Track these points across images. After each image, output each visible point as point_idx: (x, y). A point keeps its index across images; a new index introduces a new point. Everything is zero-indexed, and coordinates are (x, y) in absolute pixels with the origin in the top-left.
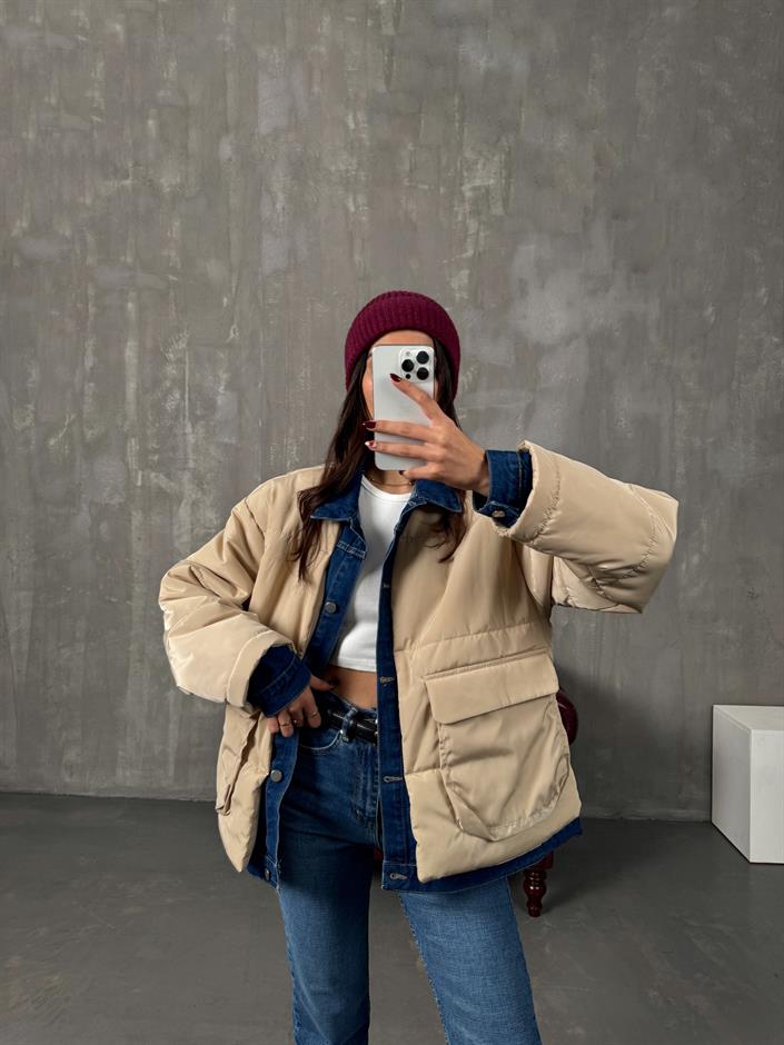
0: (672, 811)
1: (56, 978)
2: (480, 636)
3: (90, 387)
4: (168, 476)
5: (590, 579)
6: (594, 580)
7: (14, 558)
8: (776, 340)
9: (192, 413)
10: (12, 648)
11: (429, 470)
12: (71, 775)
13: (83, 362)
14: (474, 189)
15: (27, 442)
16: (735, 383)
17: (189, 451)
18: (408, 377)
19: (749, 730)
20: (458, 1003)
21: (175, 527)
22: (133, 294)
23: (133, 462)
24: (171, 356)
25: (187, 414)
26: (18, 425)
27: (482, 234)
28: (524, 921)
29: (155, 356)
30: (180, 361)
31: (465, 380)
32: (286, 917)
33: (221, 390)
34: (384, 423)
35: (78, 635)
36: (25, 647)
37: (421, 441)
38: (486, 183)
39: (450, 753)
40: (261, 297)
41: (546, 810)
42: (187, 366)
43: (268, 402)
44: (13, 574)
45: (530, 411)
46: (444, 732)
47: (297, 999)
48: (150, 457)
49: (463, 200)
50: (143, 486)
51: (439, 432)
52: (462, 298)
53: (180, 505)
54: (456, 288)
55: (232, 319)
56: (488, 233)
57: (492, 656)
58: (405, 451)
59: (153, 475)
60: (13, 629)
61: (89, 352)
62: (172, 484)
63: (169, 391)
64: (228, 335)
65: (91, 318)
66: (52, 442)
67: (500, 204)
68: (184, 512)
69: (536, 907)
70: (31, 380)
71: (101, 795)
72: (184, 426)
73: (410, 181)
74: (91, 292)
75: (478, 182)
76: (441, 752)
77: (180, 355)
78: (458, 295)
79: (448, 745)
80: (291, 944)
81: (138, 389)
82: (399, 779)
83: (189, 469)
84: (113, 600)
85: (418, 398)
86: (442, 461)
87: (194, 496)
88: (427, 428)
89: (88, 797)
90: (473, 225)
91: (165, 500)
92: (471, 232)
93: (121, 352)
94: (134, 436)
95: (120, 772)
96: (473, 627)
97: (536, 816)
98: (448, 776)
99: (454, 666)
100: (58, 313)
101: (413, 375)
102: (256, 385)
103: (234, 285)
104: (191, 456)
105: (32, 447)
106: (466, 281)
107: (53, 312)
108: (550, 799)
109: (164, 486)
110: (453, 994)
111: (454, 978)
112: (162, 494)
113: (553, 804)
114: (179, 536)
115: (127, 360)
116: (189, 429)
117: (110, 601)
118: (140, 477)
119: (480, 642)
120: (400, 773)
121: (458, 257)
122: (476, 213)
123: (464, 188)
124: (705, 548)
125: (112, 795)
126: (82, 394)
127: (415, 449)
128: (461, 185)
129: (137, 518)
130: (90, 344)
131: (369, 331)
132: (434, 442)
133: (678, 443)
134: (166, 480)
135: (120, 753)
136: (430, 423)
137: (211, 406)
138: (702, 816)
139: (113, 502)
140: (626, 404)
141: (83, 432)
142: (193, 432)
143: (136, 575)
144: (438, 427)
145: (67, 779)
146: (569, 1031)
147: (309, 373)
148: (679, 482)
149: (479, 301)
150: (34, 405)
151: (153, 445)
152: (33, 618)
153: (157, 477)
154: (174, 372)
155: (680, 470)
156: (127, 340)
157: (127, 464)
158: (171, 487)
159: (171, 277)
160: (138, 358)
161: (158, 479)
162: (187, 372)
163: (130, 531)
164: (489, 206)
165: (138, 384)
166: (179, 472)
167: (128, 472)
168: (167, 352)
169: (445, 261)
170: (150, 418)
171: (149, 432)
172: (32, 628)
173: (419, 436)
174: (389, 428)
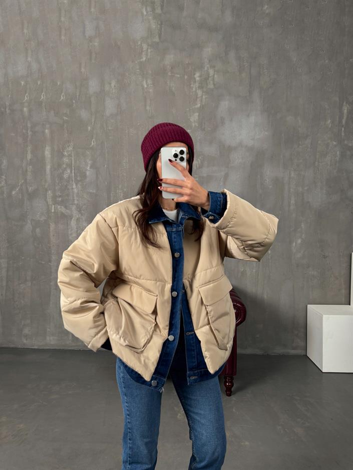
0: (289, 351)
1: (22, 425)
3: (30, 168)
4: (66, 207)
5: (243, 247)
6: (244, 248)
8: (335, 143)
9: (75, 179)
12: (26, 340)
13: (26, 157)
14: (200, 76)
15: (2, 193)
16: (317, 163)
17: (75, 196)
18: (176, 160)
19: (322, 315)
21: (70, 230)
22: (48, 126)
23: (50, 201)
24: (66, 153)
25: (73, 179)
27: (204, 97)
28: (224, 398)
29: (59, 153)
30: (70, 156)
31: (197, 163)
33: (88, 168)
34: (166, 179)
35: (28, 278)
36: (4, 284)
37: (181, 187)
38: (205, 74)
40: (105, 126)
42: (73, 158)
43: (110, 174)
45: (226, 176)
46: (209, 309)
48: (57, 199)
49: (195, 82)
50: (55, 212)
51: (189, 183)
52: (195, 126)
53: (71, 220)
54: (193, 121)
55: (93, 136)
56: (206, 96)
59: (59, 207)
61: (29, 152)
62: (68, 211)
63: (65, 169)
64: (91, 144)
65: (30, 137)
66: (13, 193)
67: (212, 83)
68: (73, 223)
69: (229, 392)
70: (3, 165)
71: (40, 348)
72: (72, 185)
73: (171, 73)
74: (29, 125)
75: (202, 73)
76: (210, 317)
77: (69, 153)
78: (193, 125)
79: (212, 314)
81: (51, 168)
82: (192, 333)
83: (75, 204)
84: (43, 263)
86: (189, 195)
87: (77, 216)
89: (35, 349)
90: (200, 93)
91: (64, 218)
92: (199, 96)
93: (43, 152)
94: (50, 190)
95: (48, 338)
100: (14, 135)
101: (178, 159)
102: (104, 166)
103: (93, 121)
104: (75, 198)
105: (5, 196)
106: (197, 118)
107: (12, 134)
109: (64, 212)
112: (63, 216)
114: (71, 234)
115: (46, 155)
116: (74, 186)
117: (42, 264)
118: (53, 207)
120: (193, 330)
121: (193, 107)
122: (201, 87)
123: (195, 76)
124: (303, 236)
125: (45, 348)
126: (26, 171)
127: (179, 190)
128: (194, 74)
129: (52, 226)
130: (29, 149)
132: (187, 187)
133: (292, 190)
134: (65, 209)
135: (48, 330)
137: (84, 176)
138: (303, 353)
139: (41, 219)
140: (269, 173)
141: (27, 188)
142: (76, 188)
143: (53, 252)
144: (188, 181)
145: (25, 341)
146: (243, 444)
147: (127, 161)
148: (292, 207)
149: (203, 127)
150: (5, 176)
151: (58, 193)
152: (8, 271)
153: (61, 208)
154: (67, 161)
155: (293, 202)
156: (46, 147)
157: (47, 202)
158: (67, 212)
159: (65, 118)
160: (51, 155)
161: (61, 209)
162: (73, 161)
163: (50, 232)
164: (207, 84)
165: (51, 166)
166: (71, 206)
167: (48, 205)
168: (64, 152)
169: (188, 109)
170: (57, 182)
171: (57, 188)
172: (7, 276)
173: (180, 185)
174: (168, 181)
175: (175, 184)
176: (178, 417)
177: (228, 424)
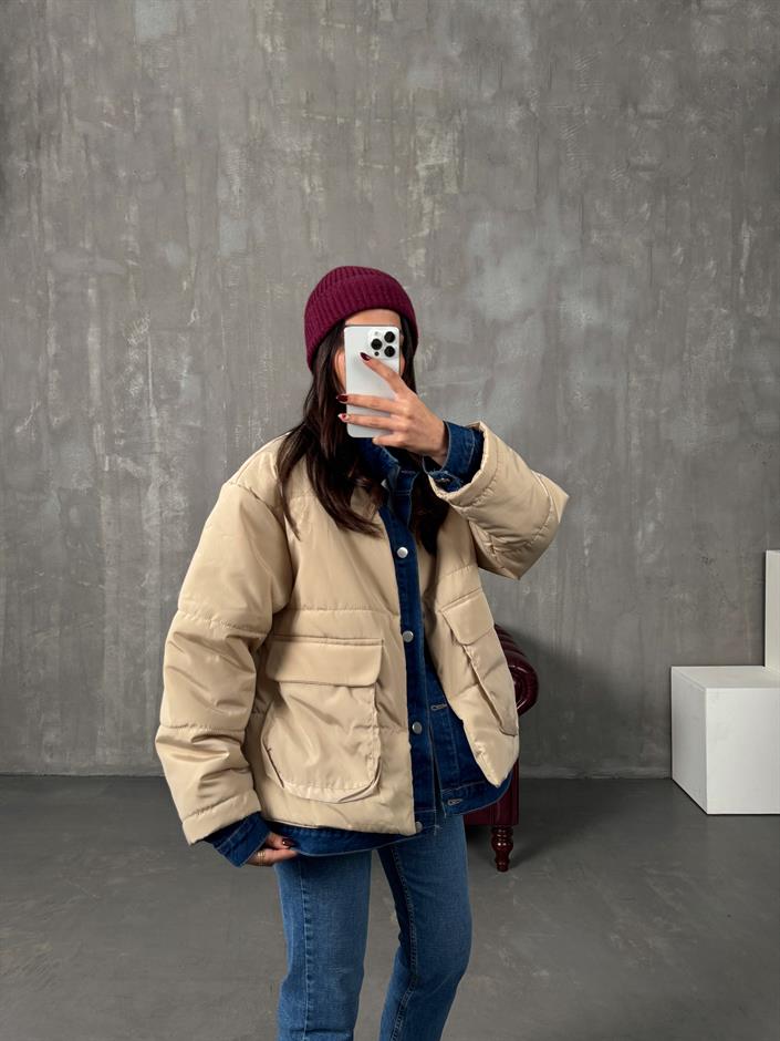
0: (633, 769)
1: (45, 946)
3: (54, 374)
4: (135, 460)
8: (724, 311)
9: (156, 397)
11: (396, 439)
12: (51, 756)
13: (46, 349)
14: (428, 168)
16: (686, 355)
17: (155, 435)
19: (704, 689)
21: (144, 511)
22: (93, 280)
23: (99, 447)
24: (133, 341)
25: (151, 398)
27: (437, 213)
28: (492, 875)
29: (117, 341)
30: (142, 346)
31: (424, 358)
33: (184, 373)
34: (356, 396)
35: (52, 619)
37: (388, 413)
38: (440, 162)
40: (220, 280)
42: (150, 351)
43: (231, 384)
45: (489, 388)
48: (116, 443)
49: (417, 179)
50: (110, 471)
51: (405, 405)
52: (419, 277)
53: (147, 489)
54: (414, 267)
55: (192, 302)
56: (442, 211)
58: (374, 423)
59: (120, 459)
61: (52, 339)
62: (139, 468)
63: (133, 376)
64: (189, 318)
65: (52, 305)
66: (18, 430)
67: (454, 182)
68: (152, 495)
69: (503, 862)
71: (83, 774)
72: (149, 410)
73: (365, 161)
74: (51, 279)
75: (431, 161)
77: (142, 340)
78: (415, 274)
81: (101, 375)
83: (156, 453)
84: (86, 584)
85: (385, 375)
86: (407, 431)
87: (161, 479)
89: (69, 776)
90: (427, 204)
91: (133, 484)
92: (426, 211)
93: (83, 339)
94: (100, 421)
95: (99, 751)
100: (18, 301)
101: (381, 352)
102: (219, 368)
103: (193, 268)
104: (157, 440)
106: (423, 260)
107: (14, 300)
109: (131, 470)
112: (130, 479)
114: (148, 520)
115: (90, 346)
116: (154, 414)
117: (82, 586)
118: (107, 461)
121: (414, 236)
122: (430, 192)
123: (418, 167)
124: (660, 516)
125: (92, 774)
126: (46, 381)
128: (416, 163)
129: (106, 502)
130: (52, 331)
132: (400, 414)
133: (633, 415)
134: (132, 464)
135: (99, 733)
136: (395, 396)
137: (174, 390)
138: (663, 773)
139: (81, 488)
140: (582, 378)
141: (48, 418)
142: (158, 416)
143: (107, 559)
144: (404, 401)
145: (48, 760)
146: (535, 974)
147: (270, 355)
148: (634, 453)
149: (436, 279)
151: (118, 430)
152: (7, 604)
153: (124, 462)
154: (137, 357)
155: (635, 441)
156: (89, 327)
157: (94, 450)
158: (138, 472)
160: (101, 344)
161: (126, 464)
162: (150, 357)
163: (100, 516)
164: (443, 185)
165: (101, 369)
166: (146, 456)
167: (96, 457)
168: (129, 337)
169: (402, 241)
170: (115, 403)
171: (114, 417)
172: (6, 615)
173: (386, 409)
174: (359, 402)
175: (375, 408)
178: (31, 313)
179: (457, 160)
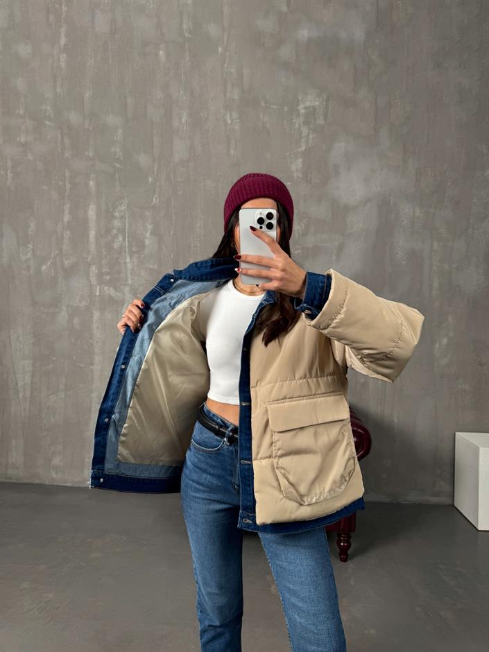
0: (429, 498)
1: (51, 595)
2: (301, 381)
3: (67, 234)
4: (115, 289)
5: (359, 357)
6: (361, 358)
7: (21, 339)
9: (130, 250)
10: (21, 395)
11: (274, 285)
12: (56, 473)
13: (63, 218)
14: (306, 108)
15: (28, 268)
16: (470, 230)
17: (128, 273)
19: (478, 448)
20: (293, 601)
22: (93, 176)
23: (94, 280)
24: (117, 214)
25: (127, 250)
26: (23, 258)
27: (311, 136)
28: (337, 565)
29: (107, 214)
30: (122, 217)
31: (300, 228)
32: (193, 549)
33: (148, 235)
34: (246, 256)
35: (60, 387)
36: (28, 394)
37: (268, 267)
38: (313, 105)
39: (279, 449)
40: (172, 177)
41: (338, 490)
42: (127, 221)
43: (177, 243)
44: (20, 349)
45: (340, 248)
46: (276, 436)
47: (200, 597)
48: (104, 278)
49: (298, 115)
50: (100, 295)
51: (279, 262)
52: (298, 177)
53: (122, 307)
54: (295, 170)
55: (155, 191)
56: (314, 135)
57: (309, 394)
58: (258, 274)
59: (106, 288)
60: (20, 384)
61: (66, 212)
62: (118, 294)
63: (116, 236)
64: (152, 201)
65: (68, 191)
66: (44, 268)
67: (322, 117)
69: (344, 556)
70: (30, 229)
71: (76, 486)
72: (126, 257)
73: (266, 103)
74: (67, 174)
75: (308, 104)
76: (274, 448)
77: (122, 214)
78: (295, 175)
79: (278, 444)
80: (196, 565)
81: (96, 235)
82: (249, 462)
83: (128, 284)
84: (82, 365)
85: (267, 240)
86: (281, 279)
88: (272, 259)
89: (67, 487)
90: (305, 131)
91: (114, 304)
92: (303, 135)
93: (86, 212)
94: (94, 264)
95: (86, 472)
96: (297, 376)
97: (332, 493)
98: (277, 463)
99: (284, 398)
100: (47, 188)
101: (264, 227)
102: (170, 232)
103: (156, 169)
104: (129, 276)
105: (32, 271)
106: (301, 166)
107: (44, 187)
108: (341, 484)
109: (112, 295)
110: (290, 595)
111: (291, 587)
112: (112, 300)
113: (343, 487)
115: (90, 217)
116: (128, 260)
117: (80, 366)
118: (98, 289)
119: (301, 384)
120: (250, 459)
121: (296, 150)
122: (306, 123)
123: (299, 107)
124: (451, 334)
125: (81, 486)
126: (62, 237)
127: (265, 272)
128: (298, 105)
129: (96, 315)
130: (67, 208)
131: (238, 199)
132: (276, 267)
133: (434, 268)
134: (114, 291)
135: (87, 459)
136: (273, 256)
137: (141, 245)
138: (448, 502)
139: (81, 305)
140: (402, 243)
141: (62, 261)
142: (131, 262)
143: (96, 350)
144: (278, 259)
145: (54, 476)
146: (366, 632)
147: (202, 225)
148: (435, 293)
149: (309, 178)
150: (33, 246)
151: (105, 269)
152: (33, 376)
153: (109, 289)
154: (119, 224)
155: (436, 285)
156: (89, 205)
157: (90, 282)
158: (117, 296)
159: (117, 165)
160: (97, 215)
161: (109, 291)
162: (127, 224)
163: (93, 323)
164: (315, 119)
165: (96, 232)
166: (122, 287)
167: (91, 286)
168: (115, 212)
169: (288, 154)
170: (104, 253)
171: (103, 262)
172: (32, 383)
173: (267, 264)
174: (249, 259)
175: (259, 263)
176: (272, 589)
177: (343, 602)
178: (55, 195)
179: (325, 103)
